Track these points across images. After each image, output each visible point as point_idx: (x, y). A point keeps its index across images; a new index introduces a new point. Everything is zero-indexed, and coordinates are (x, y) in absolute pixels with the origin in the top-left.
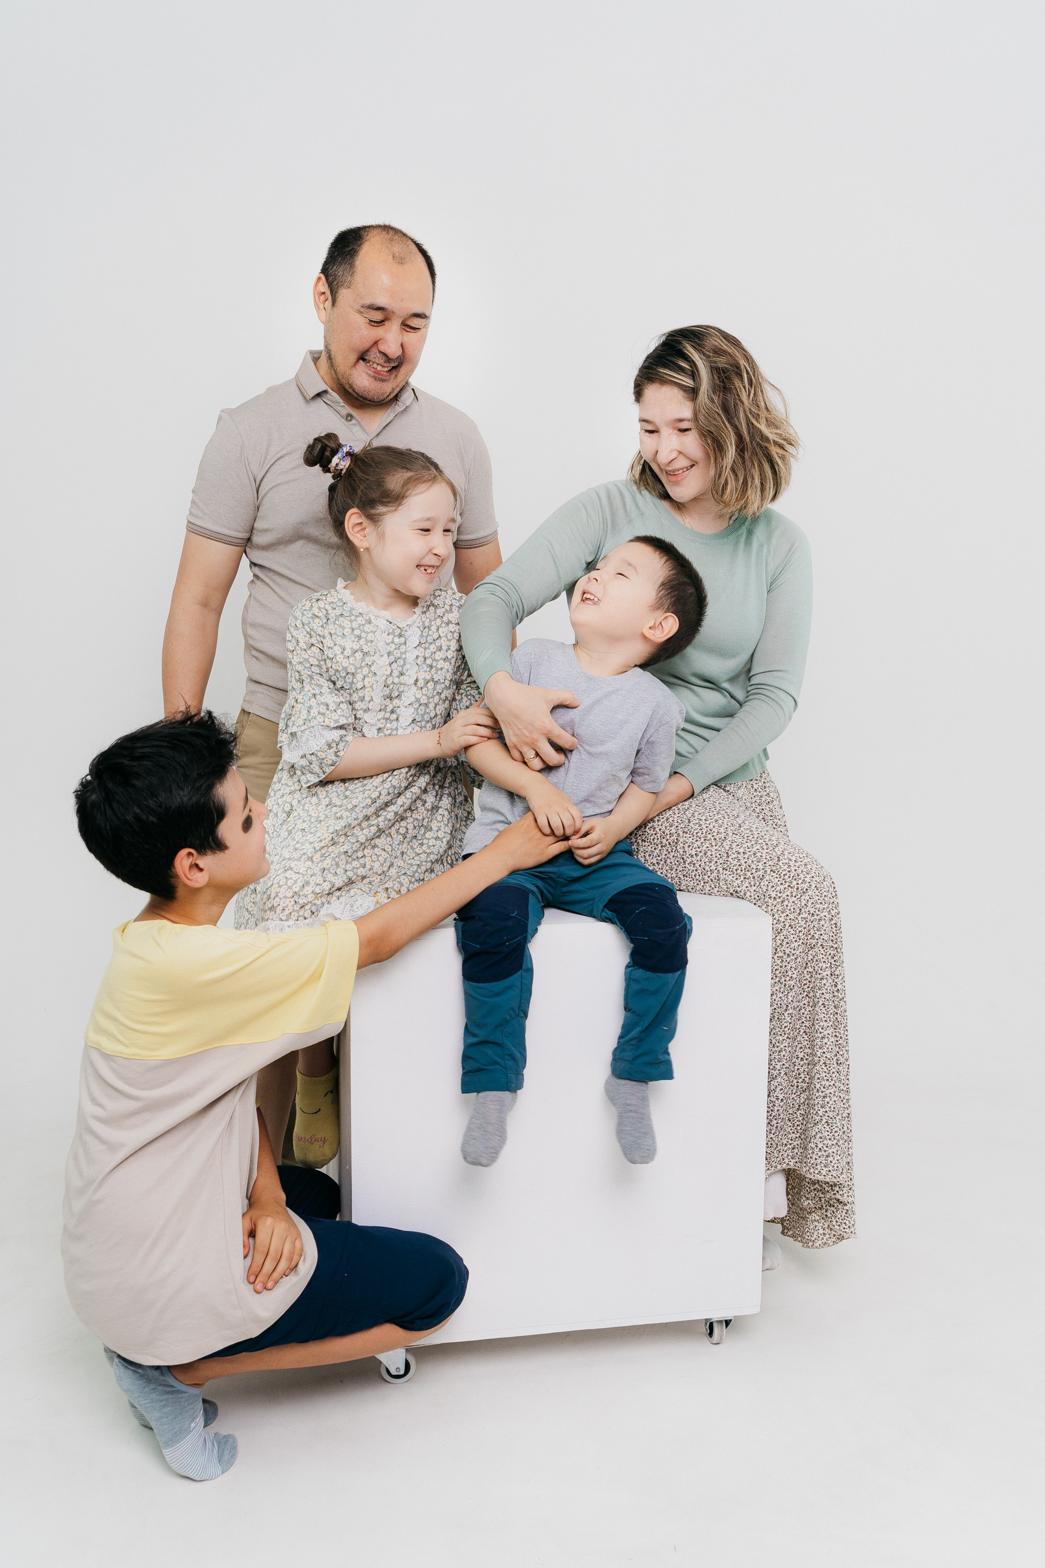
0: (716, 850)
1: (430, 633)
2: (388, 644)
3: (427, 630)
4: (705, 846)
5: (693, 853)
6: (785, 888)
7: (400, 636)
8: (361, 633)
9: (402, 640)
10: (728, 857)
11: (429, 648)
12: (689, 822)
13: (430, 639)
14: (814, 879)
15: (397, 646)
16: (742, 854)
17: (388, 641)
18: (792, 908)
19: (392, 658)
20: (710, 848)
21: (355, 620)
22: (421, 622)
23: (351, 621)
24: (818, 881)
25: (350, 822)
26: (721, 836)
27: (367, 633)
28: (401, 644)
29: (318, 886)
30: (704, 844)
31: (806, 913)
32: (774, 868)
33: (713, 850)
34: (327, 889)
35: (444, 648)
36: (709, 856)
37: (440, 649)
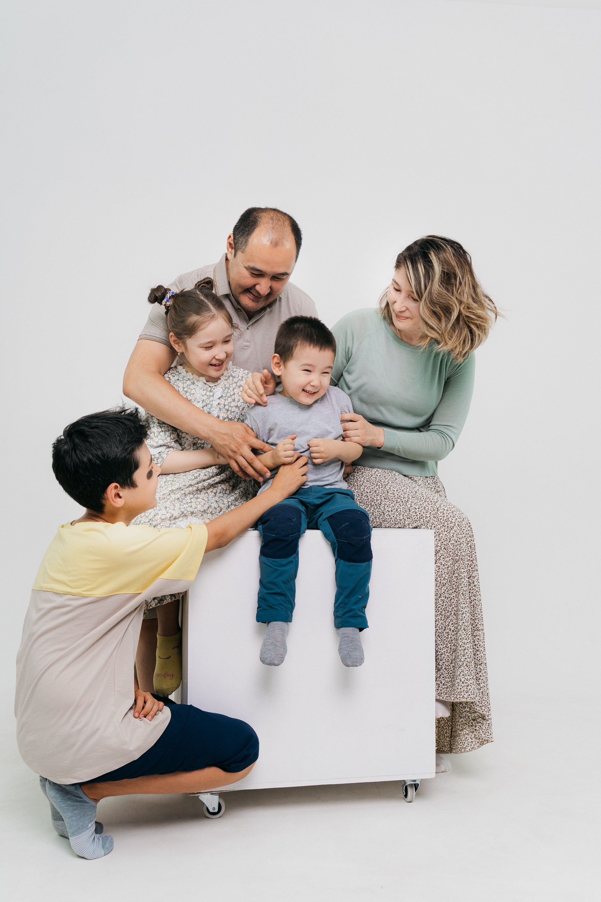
0: (403, 508)
1: (229, 391)
2: (203, 396)
3: (227, 389)
4: (397, 506)
5: (390, 510)
6: (441, 527)
7: (211, 391)
8: (188, 389)
9: (211, 394)
10: (410, 511)
11: (227, 400)
12: (388, 493)
13: (228, 395)
14: (457, 520)
15: (208, 397)
16: (417, 509)
17: (203, 394)
18: (445, 538)
19: (204, 404)
20: (399, 507)
21: (186, 383)
22: (223, 385)
23: (183, 383)
24: (460, 521)
25: (181, 486)
26: (405, 499)
27: (191, 389)
28: (210, 396)
29: (164, 515)
30: (396, 505)
31: (453, 541)
32: (435, 516)
33: (401, 508)
34: (169, 517)
35: (236, 400)
36: (399, 511)
37: (234, 401)
